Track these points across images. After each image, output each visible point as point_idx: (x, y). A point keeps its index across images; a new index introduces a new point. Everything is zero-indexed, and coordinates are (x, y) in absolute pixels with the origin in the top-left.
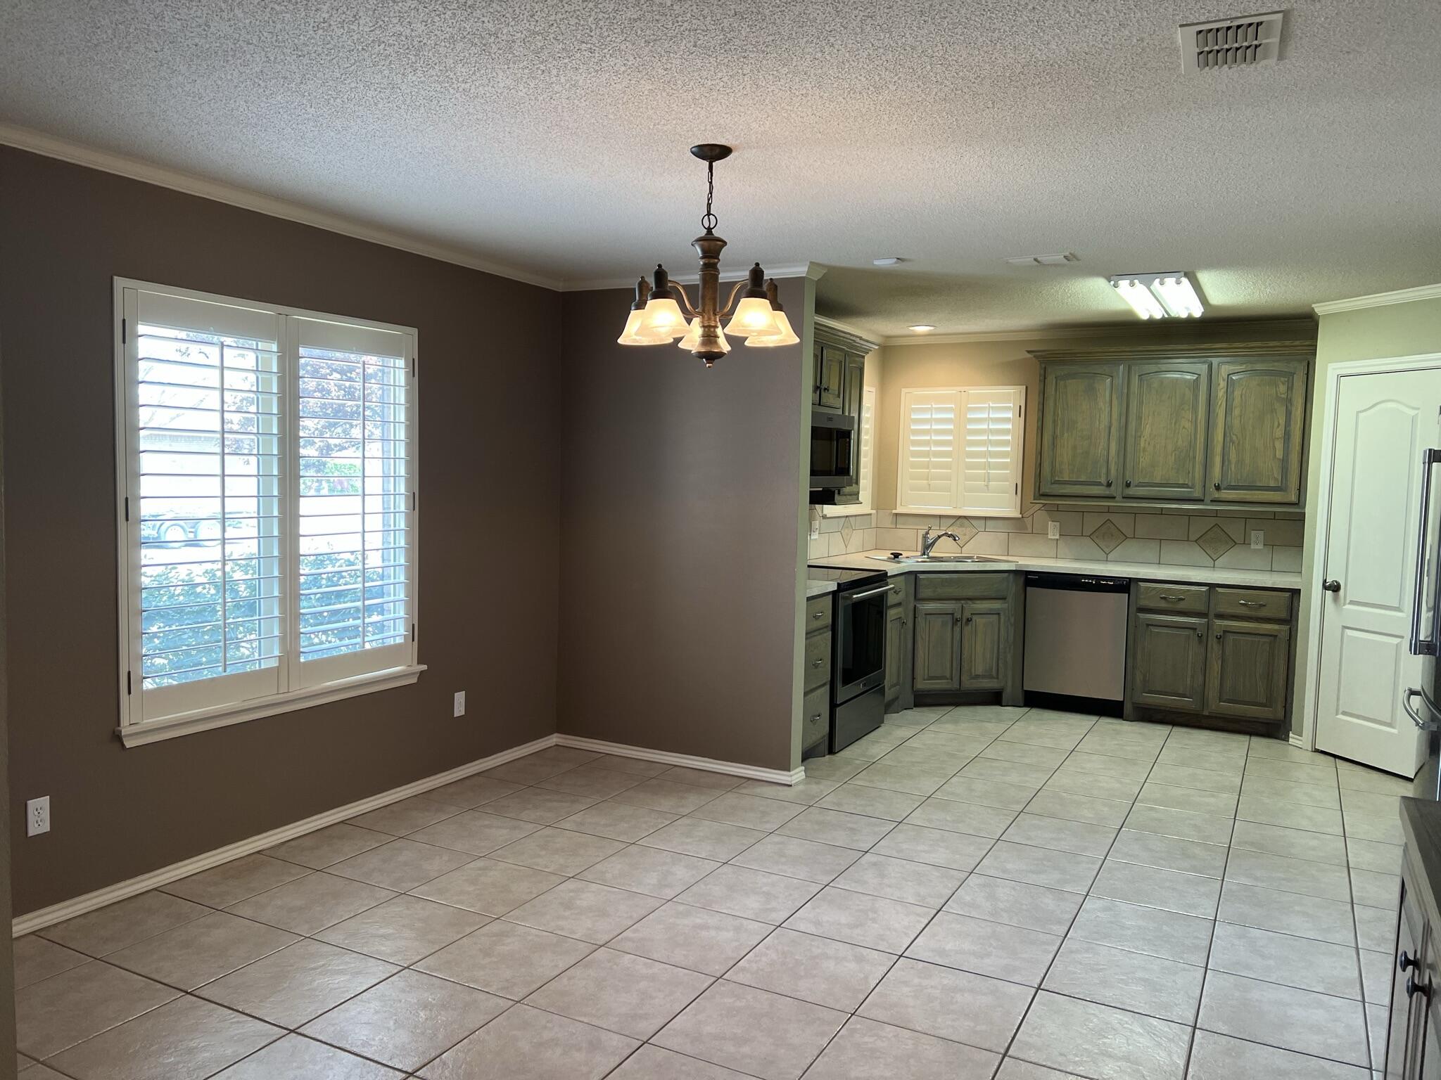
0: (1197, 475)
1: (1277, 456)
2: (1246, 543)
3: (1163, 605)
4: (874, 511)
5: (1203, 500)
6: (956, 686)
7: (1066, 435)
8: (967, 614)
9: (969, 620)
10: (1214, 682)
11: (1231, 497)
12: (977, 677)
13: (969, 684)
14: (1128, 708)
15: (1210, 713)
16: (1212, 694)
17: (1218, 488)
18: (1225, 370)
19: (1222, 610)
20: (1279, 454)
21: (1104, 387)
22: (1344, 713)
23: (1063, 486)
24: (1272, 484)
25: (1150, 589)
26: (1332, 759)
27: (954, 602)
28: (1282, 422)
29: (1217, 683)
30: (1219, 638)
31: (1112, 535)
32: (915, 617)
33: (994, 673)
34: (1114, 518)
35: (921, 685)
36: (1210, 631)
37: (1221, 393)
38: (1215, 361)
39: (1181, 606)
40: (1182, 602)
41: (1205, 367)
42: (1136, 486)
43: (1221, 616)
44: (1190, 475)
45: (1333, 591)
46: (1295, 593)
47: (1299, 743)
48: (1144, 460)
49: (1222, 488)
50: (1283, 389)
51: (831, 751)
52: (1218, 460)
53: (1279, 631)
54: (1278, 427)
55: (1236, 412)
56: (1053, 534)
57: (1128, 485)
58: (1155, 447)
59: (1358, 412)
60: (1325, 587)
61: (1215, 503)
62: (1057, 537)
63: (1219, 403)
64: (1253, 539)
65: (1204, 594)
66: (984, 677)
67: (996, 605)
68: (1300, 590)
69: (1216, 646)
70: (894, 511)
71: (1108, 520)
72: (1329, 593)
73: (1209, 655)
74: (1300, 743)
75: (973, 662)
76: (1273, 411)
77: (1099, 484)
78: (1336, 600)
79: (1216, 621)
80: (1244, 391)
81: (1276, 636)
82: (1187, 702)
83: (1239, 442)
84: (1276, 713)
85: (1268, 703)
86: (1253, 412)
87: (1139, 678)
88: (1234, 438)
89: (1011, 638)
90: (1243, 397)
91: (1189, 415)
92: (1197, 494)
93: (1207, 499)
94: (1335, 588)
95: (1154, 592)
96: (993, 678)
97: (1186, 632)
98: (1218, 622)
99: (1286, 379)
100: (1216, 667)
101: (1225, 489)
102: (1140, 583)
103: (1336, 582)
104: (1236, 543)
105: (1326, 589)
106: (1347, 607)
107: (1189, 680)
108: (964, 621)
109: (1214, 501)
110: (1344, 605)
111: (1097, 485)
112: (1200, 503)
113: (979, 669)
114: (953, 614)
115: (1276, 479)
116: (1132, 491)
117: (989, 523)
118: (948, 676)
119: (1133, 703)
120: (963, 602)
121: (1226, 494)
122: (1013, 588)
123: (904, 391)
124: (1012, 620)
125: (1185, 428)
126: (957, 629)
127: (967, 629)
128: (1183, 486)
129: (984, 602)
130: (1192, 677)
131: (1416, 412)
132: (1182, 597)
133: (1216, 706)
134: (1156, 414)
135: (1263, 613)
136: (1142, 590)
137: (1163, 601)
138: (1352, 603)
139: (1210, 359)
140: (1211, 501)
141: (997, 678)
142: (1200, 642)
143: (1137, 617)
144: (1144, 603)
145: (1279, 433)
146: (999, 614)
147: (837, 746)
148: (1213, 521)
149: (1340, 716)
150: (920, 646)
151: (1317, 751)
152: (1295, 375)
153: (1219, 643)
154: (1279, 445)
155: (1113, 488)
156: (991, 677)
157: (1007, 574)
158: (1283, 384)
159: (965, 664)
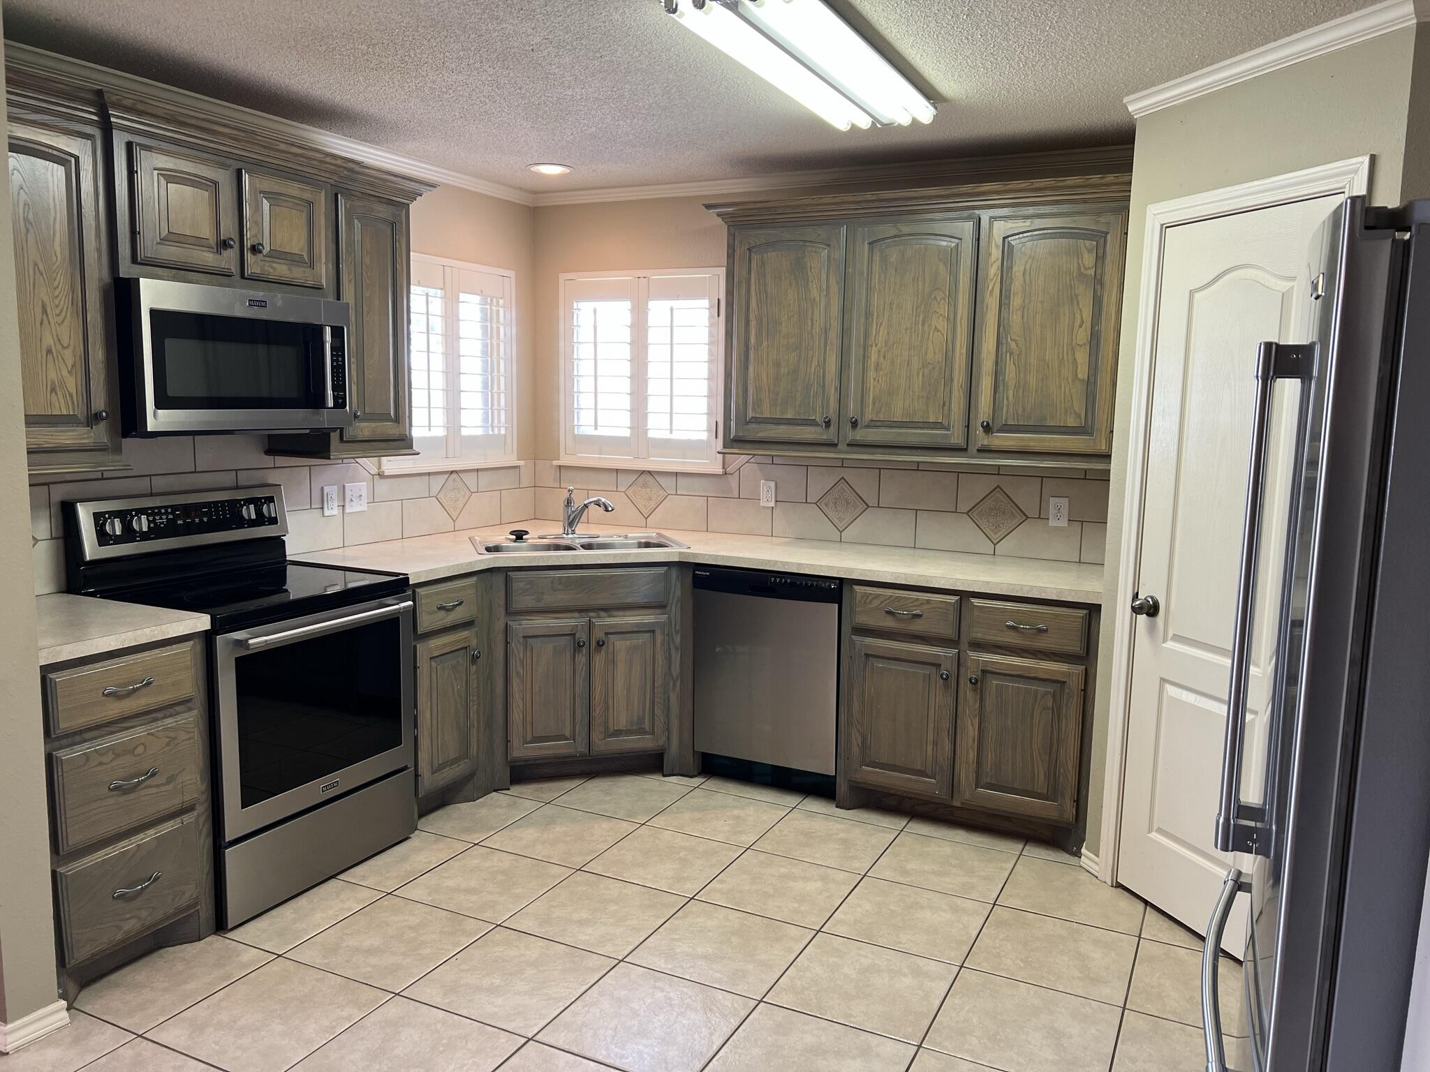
0: (955, 407)
1: (1080, 376)
2: (1042, 517)
3: (889, 623)
4: (521, 463)
5: (966, 450)
6: (581, 748)
7: (765, 344)
8: (598, 634)
9: (600, 644)
10: (968, 754)
11: (1008, 443)
12: (618, 733)
13: (604, 745)
14: (842, 788)
15: (962, 803)
16: (965, 774)
17: (987, 429)
18: (1001, 228)
19: (980, 635)
20: (1083, 373)
21: (819, 261)
22: (1160, 831)
23: (763, 426)
24: (1071, 422)
25: (870, 597)
26: (1141, 906)
27: (576, 615)
28: (1087, 313)
29: (972, 755)
30: (974, 683)
31: (848, 503)
32: (507, 643)
33: (647, 726)
34: (849, 474)
35: (521, 751)
36: (962, 670)
37: (994, 271)
38: (985, 215)
39: (917, 627)
40: (918, 621)
41: (969, 226)
42: (867, 426)
43: (978, 646)
44: (946, 408)
45: (1148, 615)
46: (1093, 611)
47: (1094, 868)
48: (875, 384)
49: (995, 430)
50: (1089, 259)
51: (220, 925)
52: (986, 384)
53: (1069, 675)
54: (1081, 326)
55: (1016, 302)
56: (767, 499)
57: (854, 424)
58: (892, 362)
59: (1192, 293)
60: (1136, 610)
61: (983, 455)
62: (772, 504)
63: (990, 288)
64: (1052, 511)
65: (952, 609)
66: (629, 732)
67: (647, 618)
68: (1101, 605)
69: (970, 695)
70: (555, 463)
71: (843, 478)
72: (1142, 619)
73: (960, 708)
74: (1097, 868)
75: (611, 710)
76: (1073, 299)
77: (813, 423)
78: (1152, 630)
79: (970, 653)
80: (1028, 267)
81: (1064, 682)
82: (930, 786)
83: (1020, 352)
84: (1063, 810)
85: (1052, 793)
86: (1042, 302)
87: (856, 739)
88: (1013, 345)
89: (676, 670)
90: (1027, 277)
91: (943, 309)
92: (957, 438)
93: (973, 449)
94: (1151, 609)
95: (875, 603)
96: (645, 732)
97: (926, 671)
98: (973, 655)
99: (1095, 243)
100: (970, 729)
101: (998, 431)
102: (856, 587)
103: (1152, 598)
104: (1027, 517)
105: (1137, 614)
106: (1170, 644)
107: (930, 748)
108: (594, 644)
109: (984, 451)
110: (1164, 641)
111: (811, 425)
112: (961, 454)
113: (622, 720)
114: (573, 635)
115: (1079, 416)
116: (860, 435)
117: (681, 480)
118: (567, 732)
119: (849, 781)
120: (592, 614)
121: (1001, 440)
122: (679, 588)
123: (563, 277)
124: (678, 639)
125: (938, 331)
126: (582, 659)
127: (599, 659)
128: (936, 425)
129: (628, 613)
130: (935, 743)
131: (1289, 284)
132: (918, 612)
133: (970, 793)
134: (894, 307)
135: (1043, 643)
136: (858, 598)
137: (889, 618)
138: (1177, 638)
139: (977, 212)
140: (979, 451)
141: (653, 733)
142: (946, 687)
143: (852, 643)
144: (862, 619)
145: (1083, 335)
146: (653, 631)
147: (232, 917)
148: (993, 481)
149: (1154, 835)
150: (515, 688)
151: (1120, 886)
152: (1109, 236)
153: (975, 690)
154: (1082, 357)
155: (833, 429)
156: (641, 731)
157: (665, 568)
158: (1089, 251)
159: (597, 712)
